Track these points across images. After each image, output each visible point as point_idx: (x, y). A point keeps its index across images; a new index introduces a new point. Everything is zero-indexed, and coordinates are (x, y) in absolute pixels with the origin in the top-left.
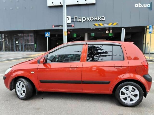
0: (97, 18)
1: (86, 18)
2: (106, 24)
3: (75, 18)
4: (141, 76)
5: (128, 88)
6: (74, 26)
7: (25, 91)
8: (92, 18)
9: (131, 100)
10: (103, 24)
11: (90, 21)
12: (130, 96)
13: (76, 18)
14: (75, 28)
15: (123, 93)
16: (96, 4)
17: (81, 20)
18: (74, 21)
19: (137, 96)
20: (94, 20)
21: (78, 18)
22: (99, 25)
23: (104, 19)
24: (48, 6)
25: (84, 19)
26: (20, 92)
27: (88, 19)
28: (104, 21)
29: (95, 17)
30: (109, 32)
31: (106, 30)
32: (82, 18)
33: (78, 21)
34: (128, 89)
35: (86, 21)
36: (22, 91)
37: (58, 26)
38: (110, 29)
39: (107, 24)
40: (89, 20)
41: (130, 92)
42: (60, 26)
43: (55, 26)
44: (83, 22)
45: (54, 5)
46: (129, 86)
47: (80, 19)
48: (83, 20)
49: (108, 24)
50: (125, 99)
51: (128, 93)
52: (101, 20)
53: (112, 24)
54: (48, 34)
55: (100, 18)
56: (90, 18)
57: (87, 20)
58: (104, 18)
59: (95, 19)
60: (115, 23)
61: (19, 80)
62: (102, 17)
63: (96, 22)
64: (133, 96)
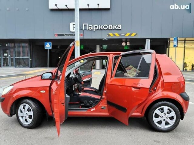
0: (111, 27)
1: (99, 26)
2: (123, 34)
3: (84, 25)
4: (177, 95)
5: (162, 109)
6: (83, 36)
7: (31, 116)
8: (105, 27)
9: (167, 123)
10: (119, 34)
11: (104, 30)
12: (165, 119)
13: (86, 25)
14: (84, 38)
15: (157, 116)
16: (111, 9)
17: (92, 29)
18: (83, 29)
19: (173, 119)
20: (108, 29)
21: (88, 26)
22: (114, 35)
23: (121, 28)
24: (50, 9)
25: (96, 27)
26: (24, 118)
27: (101, 27)
28: (120, 31)
29: (109, 25)
30: (126, 44)
31: (123, 42)
32: (93, 26)
33: (88, 29)
34: (162, 111)
35: (98, 29)
36: (28, 117)
37: (62, 35)
38: (127, 41)
39: (124, 35)
40: (102, 29)
41: (165, 114)
42: (65, 34)
43: (59, 35)
44: (94, 31)
45: (57, 8)
46: (164, 107)
47: (91, 26)
48: (94, 28)
49: (125, 34)
50: (160, 122)
51: (163, 115)
52: (116, 29)
53: (131, 34)
54: (49, 44)
55: (115, 27)
56: (103, 26)
57: (100, 29)
58: (121, 27)
59: (109, 27)
60: (134, 34)
61: (23, 102)
62: (118, 25)
63: (110, 31)
64: (168, 118)
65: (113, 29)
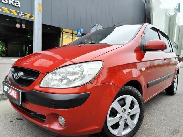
2: (22, 13)
22: (10, 11)
23: (19, 6)
28: (18, 9)
30: (21, 26)
38: (22, 23)
39: (23, 15)
49: (25, 15)
52: (13, 5)
53: (31, 17)
55: (12, 2)
58: (19, 4)
62: (16, 1)
63: (5, 5)
65: (8, 4)
